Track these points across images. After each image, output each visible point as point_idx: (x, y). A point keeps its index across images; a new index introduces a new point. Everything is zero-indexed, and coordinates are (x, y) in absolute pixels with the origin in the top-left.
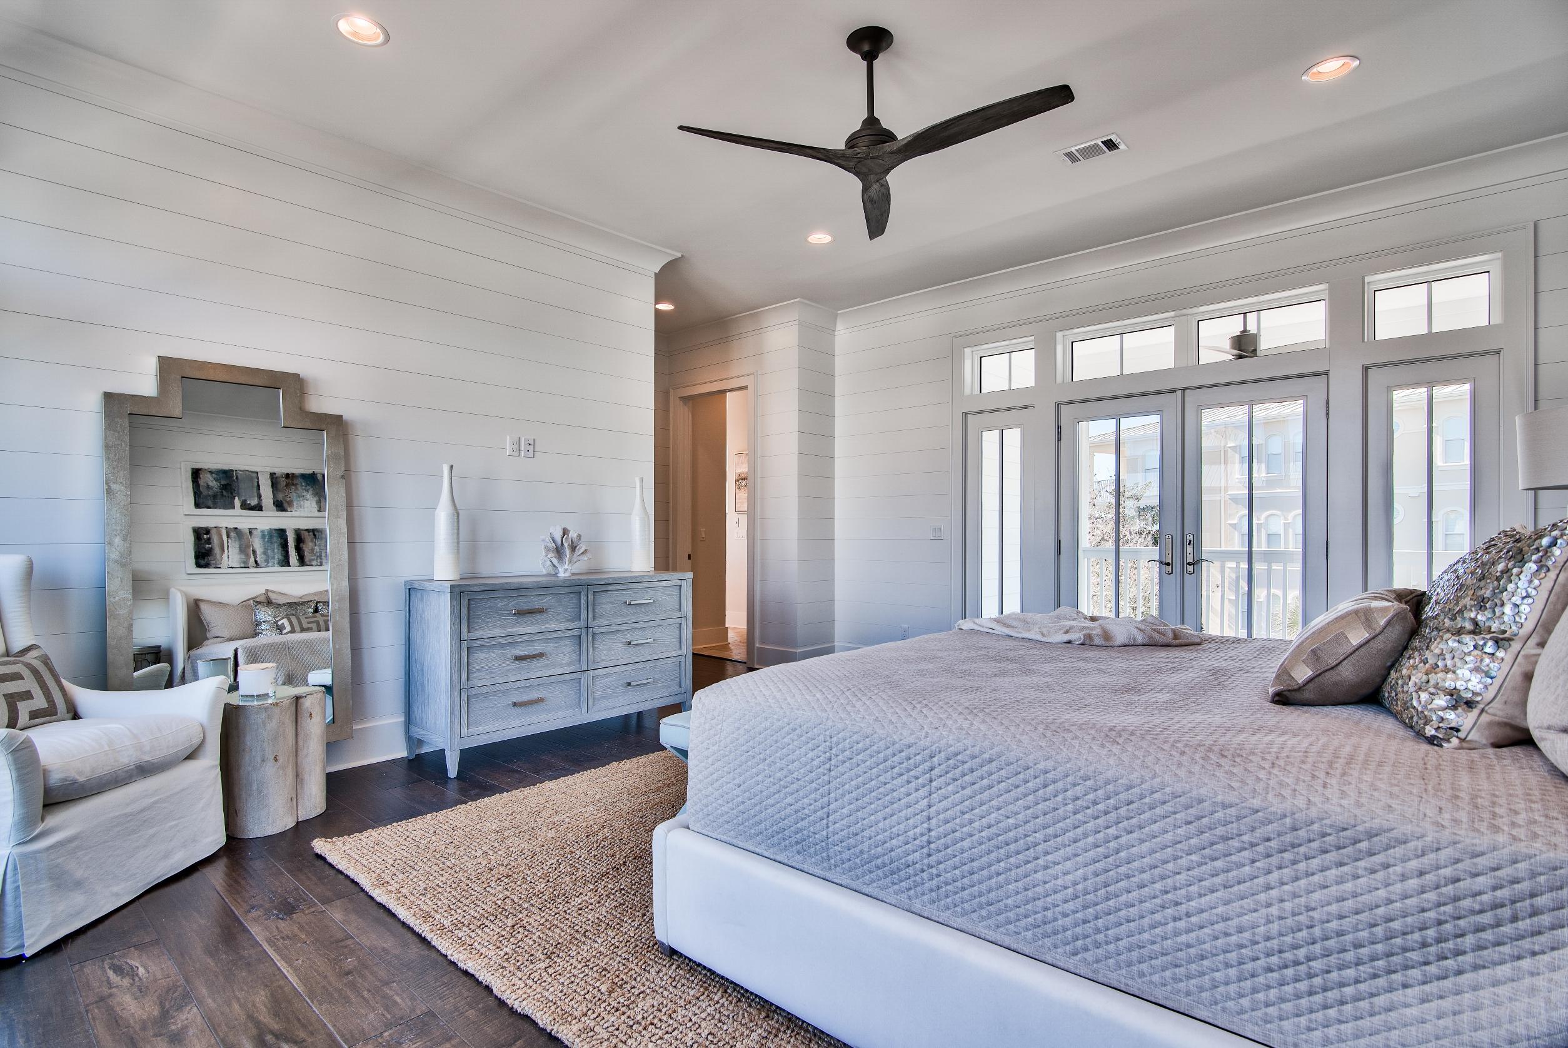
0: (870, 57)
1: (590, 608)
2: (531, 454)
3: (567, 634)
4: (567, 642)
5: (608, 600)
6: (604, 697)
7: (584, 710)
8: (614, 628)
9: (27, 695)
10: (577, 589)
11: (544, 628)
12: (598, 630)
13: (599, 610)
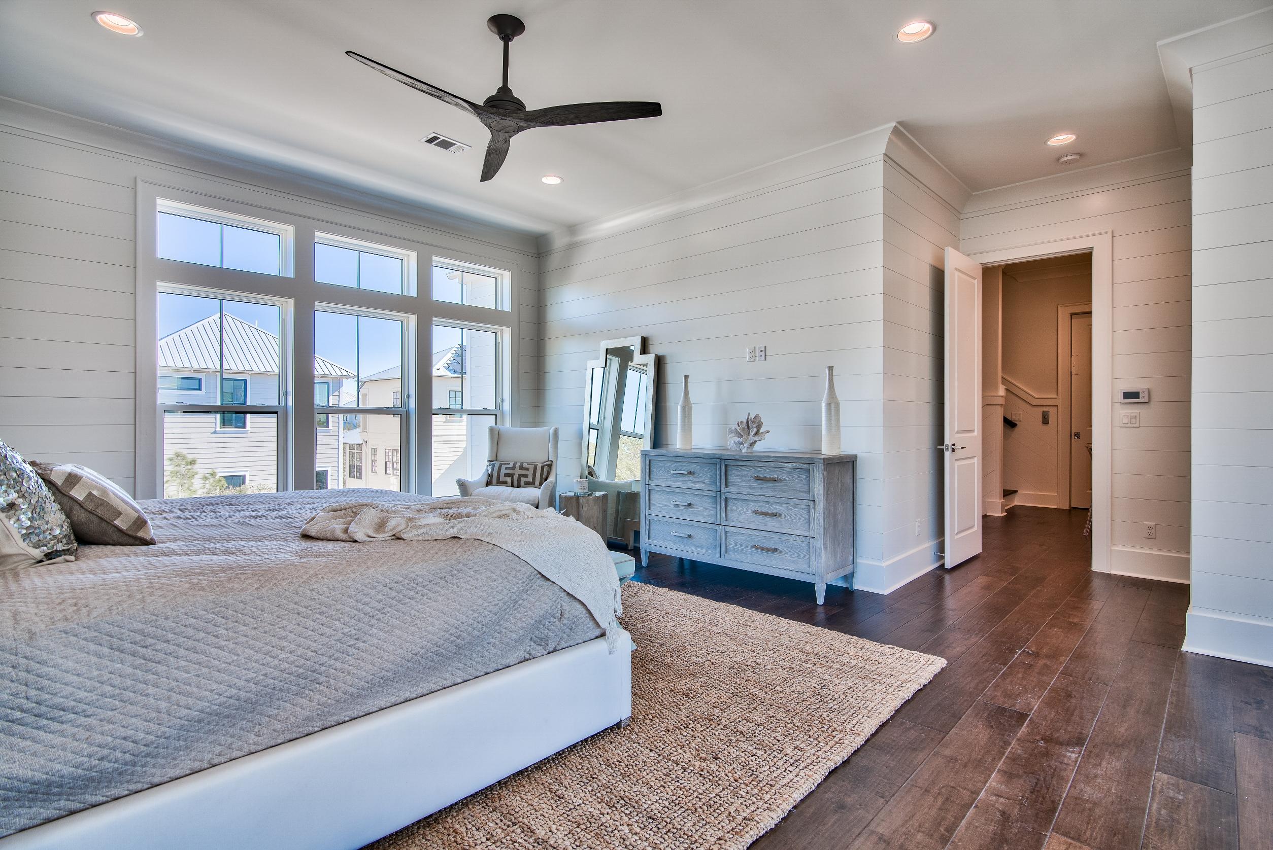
0: (506, 39)
1: (723, 477)
2: (763, 358)
3: (705, 493)
4: (706, 499)
5: (739, 473)
6: (736, 551)
7: (718, 555)
8: (743, 497)
9: (526, 476)
10: (712, 461)
11: (691, 485)
12: (729, 496)
13: (730, 479)
